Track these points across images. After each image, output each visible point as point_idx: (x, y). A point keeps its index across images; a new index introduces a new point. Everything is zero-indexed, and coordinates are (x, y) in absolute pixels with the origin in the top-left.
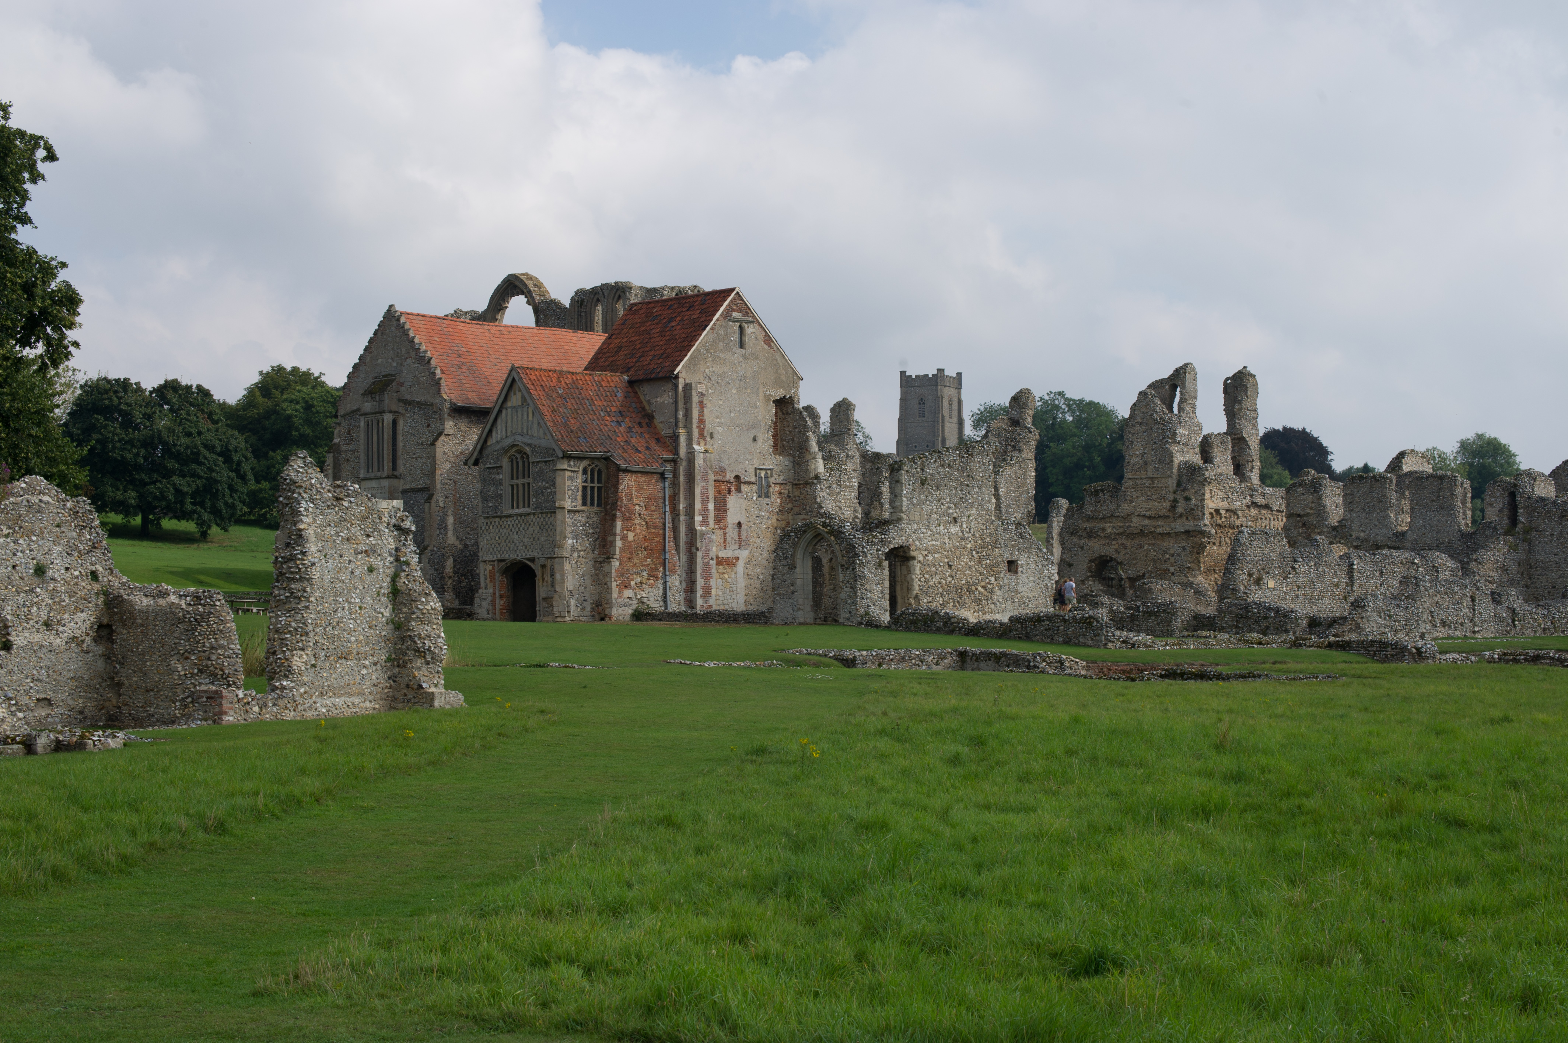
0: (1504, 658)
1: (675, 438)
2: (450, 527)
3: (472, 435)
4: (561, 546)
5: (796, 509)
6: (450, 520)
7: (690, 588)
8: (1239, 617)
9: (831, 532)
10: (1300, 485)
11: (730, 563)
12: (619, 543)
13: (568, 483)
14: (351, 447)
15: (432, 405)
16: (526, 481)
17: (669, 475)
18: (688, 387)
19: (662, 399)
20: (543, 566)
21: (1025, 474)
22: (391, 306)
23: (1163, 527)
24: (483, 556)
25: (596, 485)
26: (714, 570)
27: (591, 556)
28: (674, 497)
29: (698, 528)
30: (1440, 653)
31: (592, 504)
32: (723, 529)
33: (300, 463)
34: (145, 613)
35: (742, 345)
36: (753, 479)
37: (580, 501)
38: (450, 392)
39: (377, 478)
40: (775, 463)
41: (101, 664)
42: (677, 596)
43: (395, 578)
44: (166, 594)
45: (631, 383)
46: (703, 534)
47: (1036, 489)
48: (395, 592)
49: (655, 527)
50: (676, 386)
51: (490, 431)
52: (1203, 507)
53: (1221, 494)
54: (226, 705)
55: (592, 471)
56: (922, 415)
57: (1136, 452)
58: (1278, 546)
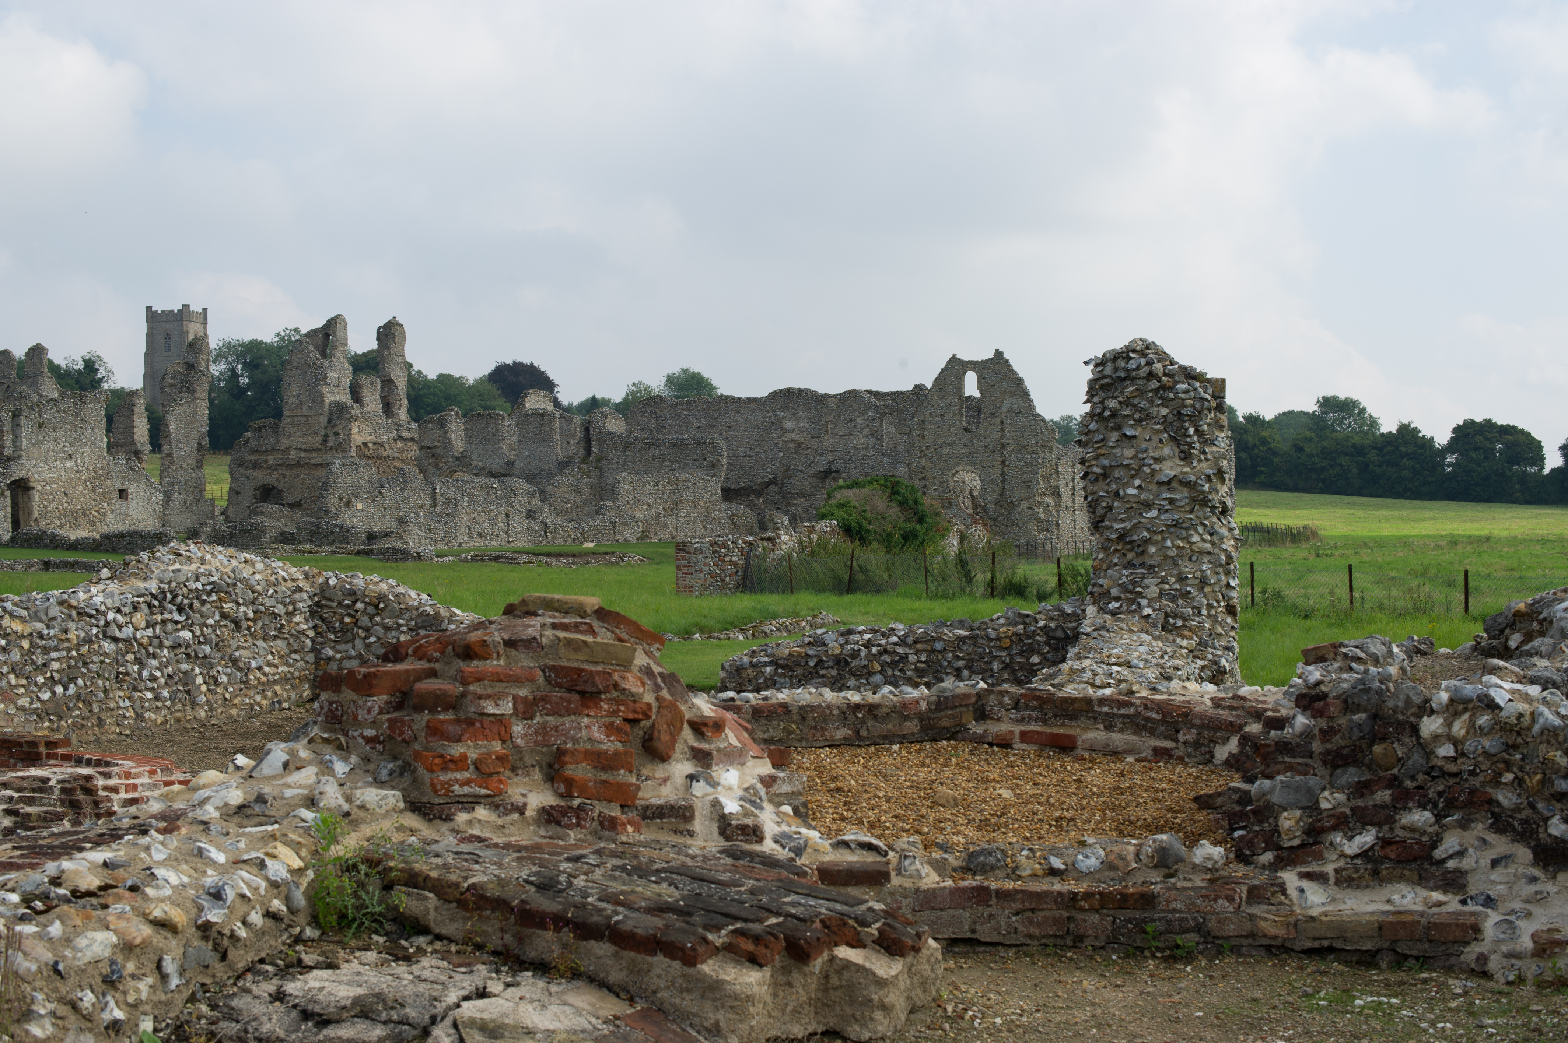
0: (474, 559)
10: (430, 421)
21: (195, 413)
23: (316, 458)
30: (437, 556)
47: (210, 425)
52: (350, 441)
53: (369, 429)
56: (168, 349)
57: (292, 392)
58: (367, 475)
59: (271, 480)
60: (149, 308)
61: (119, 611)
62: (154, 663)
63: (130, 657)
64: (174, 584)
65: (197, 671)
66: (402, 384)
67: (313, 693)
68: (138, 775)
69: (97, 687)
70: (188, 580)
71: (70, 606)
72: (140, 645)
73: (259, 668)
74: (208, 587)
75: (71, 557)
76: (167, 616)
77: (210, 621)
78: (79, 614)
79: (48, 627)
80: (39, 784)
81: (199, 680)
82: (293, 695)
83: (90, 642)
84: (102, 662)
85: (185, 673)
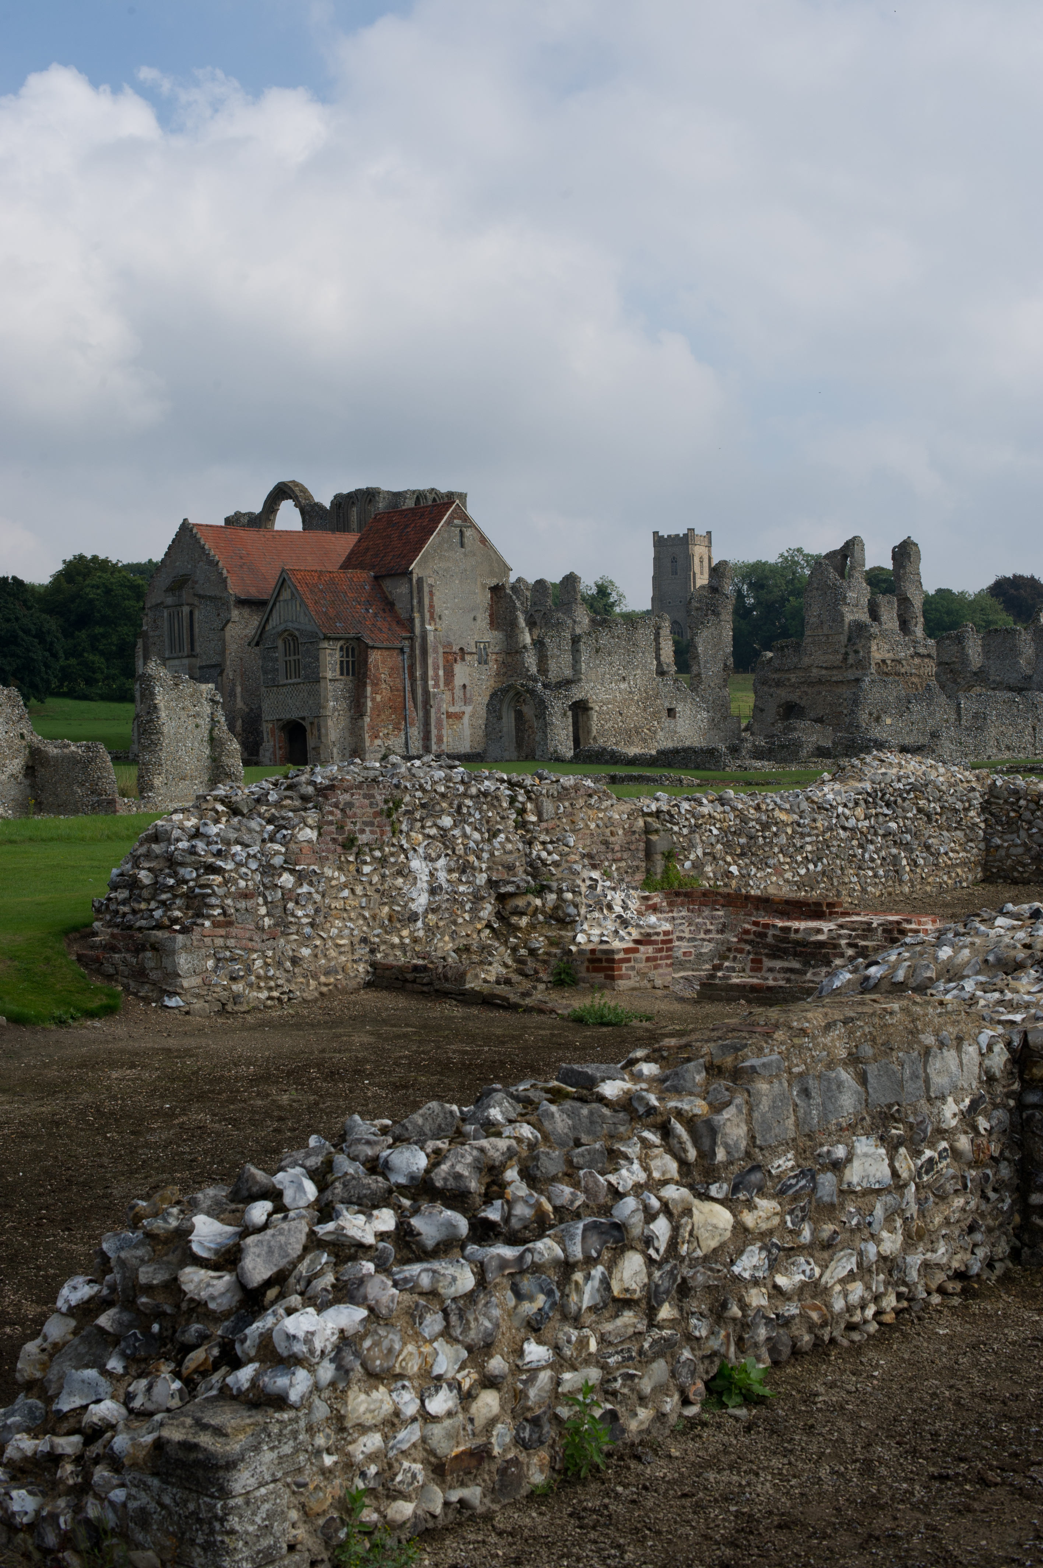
1: (412, 620)
2: (239, 695)
3: (255, 621)
4: (325, 707)
5: (509, 673)
6: (239, 689)
7: (427, 737)
8: (848, 747)
9: (527, 691)
10: (948, 638)
11: (458, 716)
12: (369, 704)
13: (328, 658)
14: (157, 633)
15: (221, 598)
16: (296, 657)
17: (407, 650)
18: (420, 580)
19: (399, 590)
20: (312, 723)
21: (720, 635)
22: (185, 520)
23: (837, 676)
24: (265, 716)
25: (350, 659)
26: (445, 723)
27: (348, 714)
28: (412, 667)
29: (432, 690)
31: (348, 674)
32: (452, 690)
33: (153, 664)
34: (56, 758)
35: (462, 546)
36: (474, 650)
37: (338, 671)
38: (234, 588)
39: (178, 658)
40: (492, 637)
41: (28, 791)
42: (416, 744)
43: (211, 731)
44: (68, 746)
45: (376, 578)
46: (435, 695)
47: (734, 646)
48: (212, 739)
49: (398, 690)
50: (411, 580)
51: (268, 619)
52: (869, 658)
53: (887, 647)
54: (118, 807)
55: (347, 649)
56: (675, 572)
57: (814, 613)
58: (893, 692)
59: (794, 697)
60: (655, 533)
61: (845, 806)
62: (872, 847)
63: (855, 843)
64: (883, 785)
65: (903, 854)
66: (917, 603)
67: (984, 875)
68: (925, 923)
69: (836, 865)
70: (892, 781)
71: (813, 802)
72: (862, 833)
73: (946, 854)
74: (908, 787)
75: (635, 772)
76: (879, 810)
77: (910, 815)
78: (819, 808)
79: (801, 817)
80: (866, 926)
81: (904, 862)
82: (970, 877)
83: (832, 830)
84: (839, 846)
85: (894, 856)
